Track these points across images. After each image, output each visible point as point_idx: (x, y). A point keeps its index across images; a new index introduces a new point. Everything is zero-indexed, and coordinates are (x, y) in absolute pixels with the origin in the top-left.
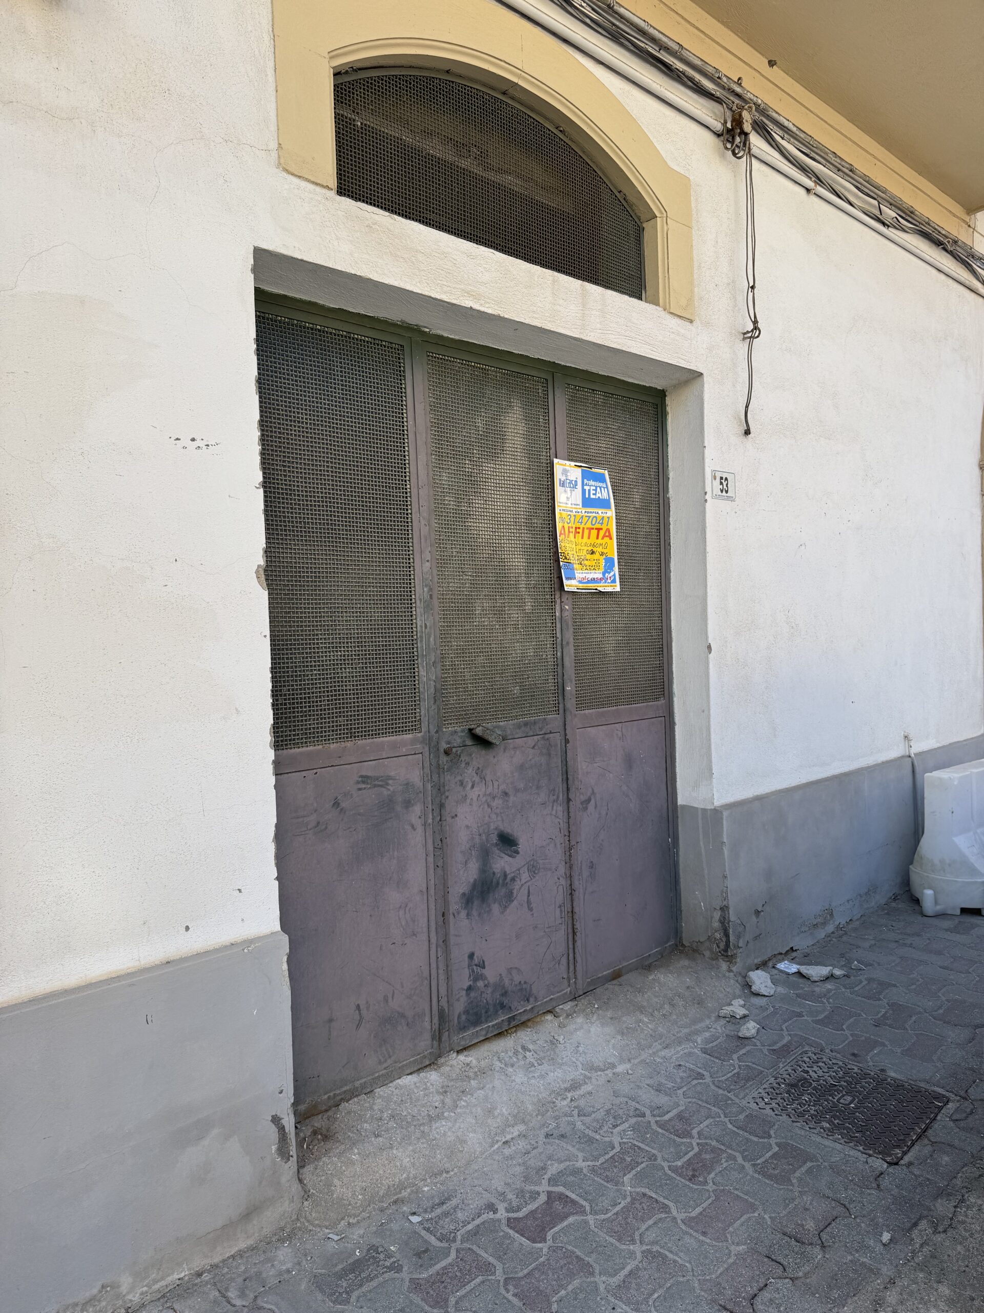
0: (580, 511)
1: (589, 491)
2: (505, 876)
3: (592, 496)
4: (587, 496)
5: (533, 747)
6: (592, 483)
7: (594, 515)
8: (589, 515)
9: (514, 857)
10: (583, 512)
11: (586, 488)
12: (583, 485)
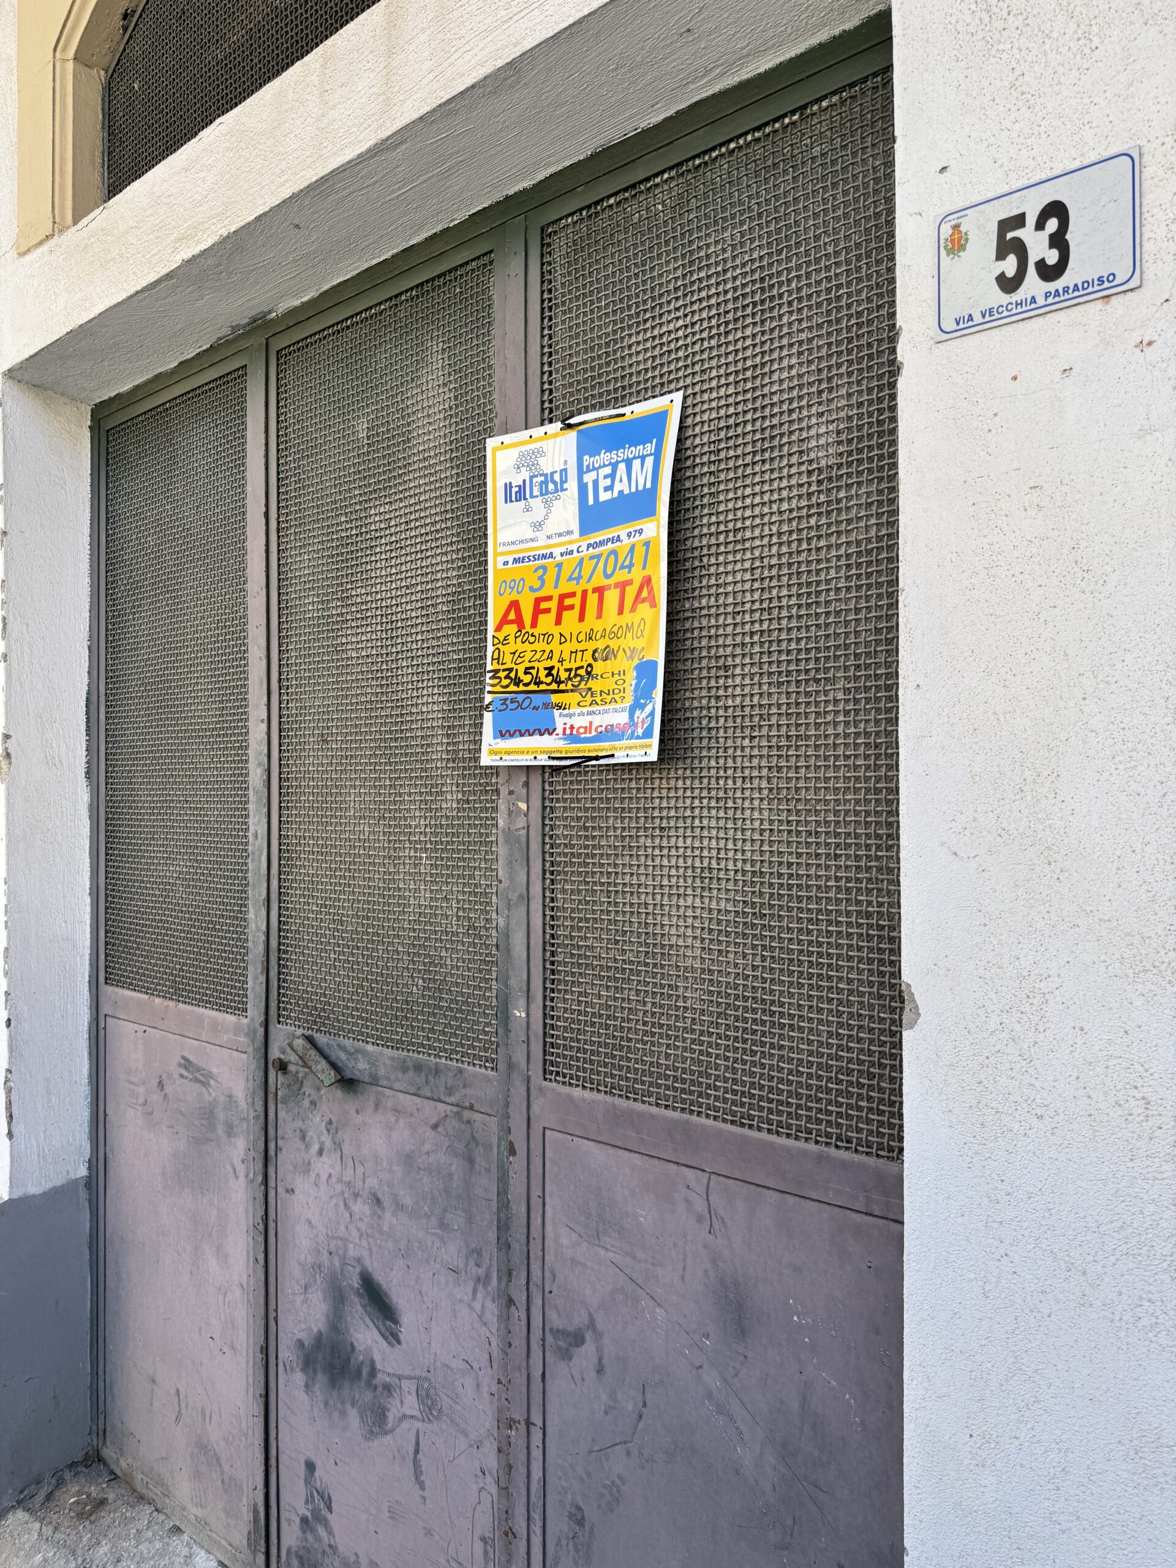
0: (574, 547)
1: (596, 483)
2: (373, 1371)
3: (604, 496)
4: (591, 502)
5: (435, 1127)
6: (605, 457)
7: (610, 546)
8: (597, 551)
9: (392, 1346)
10: (584, 548)
11: (589, 478)
12: (580, 473)
